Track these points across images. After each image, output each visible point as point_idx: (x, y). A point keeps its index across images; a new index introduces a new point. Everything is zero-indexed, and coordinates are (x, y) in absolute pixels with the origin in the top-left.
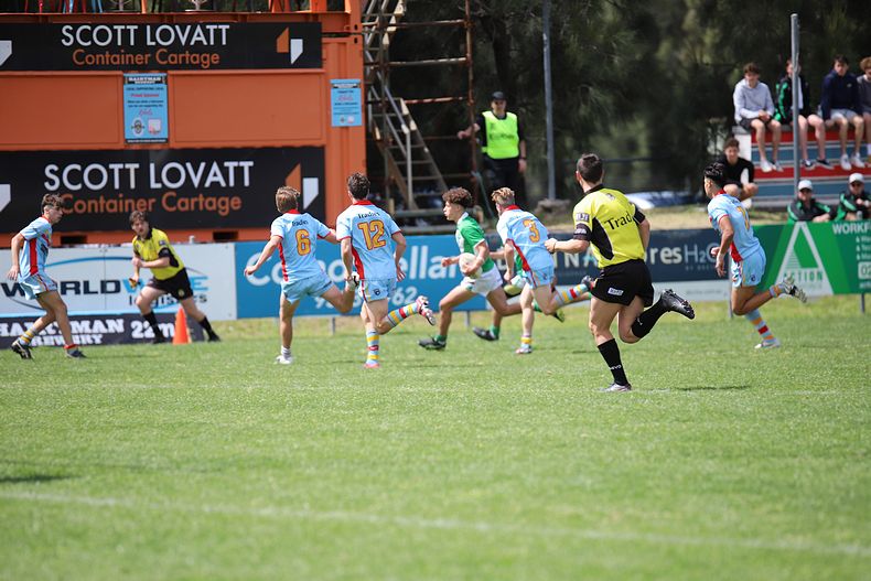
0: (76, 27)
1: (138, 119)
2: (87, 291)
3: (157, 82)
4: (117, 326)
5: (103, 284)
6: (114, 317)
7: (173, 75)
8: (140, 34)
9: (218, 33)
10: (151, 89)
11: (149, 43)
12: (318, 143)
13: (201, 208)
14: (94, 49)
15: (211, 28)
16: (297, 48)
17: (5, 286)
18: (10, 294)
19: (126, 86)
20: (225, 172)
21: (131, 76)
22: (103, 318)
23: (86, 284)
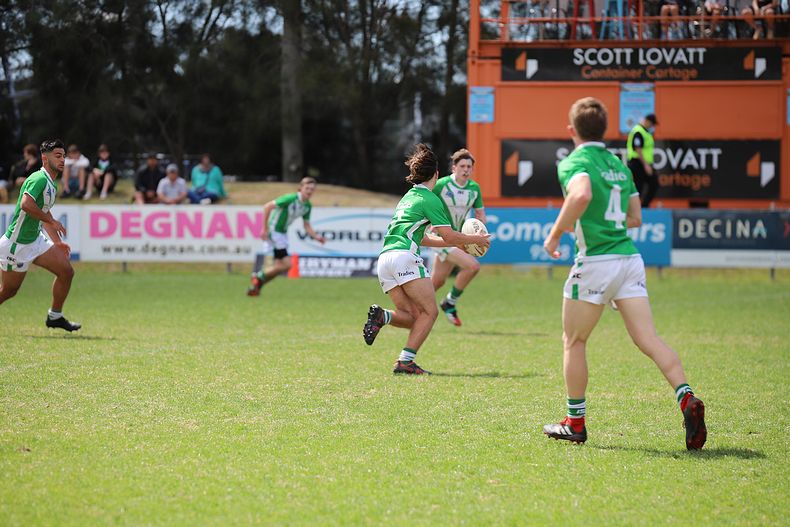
0: (585, 50)
1: (632, 117)
2: (357, 238)
3: (648, 91)
4: (364, 265)
5: (370, 235)
6: (365, 258)
7: (660, 87)
8: (635, 56)
9: (696, 55)
10: (642, 95)
11: (642, 61)
12: (775, 137)
13: (678, 182)
14: (599, 66)
15: (691, 51)
16: (761, 66)
17: (299, 233)
18: (302, 238)
19: (623, 93)
20: (698, 158)
21: (627, 86)
22: (356, 258)
23: (357, 234)
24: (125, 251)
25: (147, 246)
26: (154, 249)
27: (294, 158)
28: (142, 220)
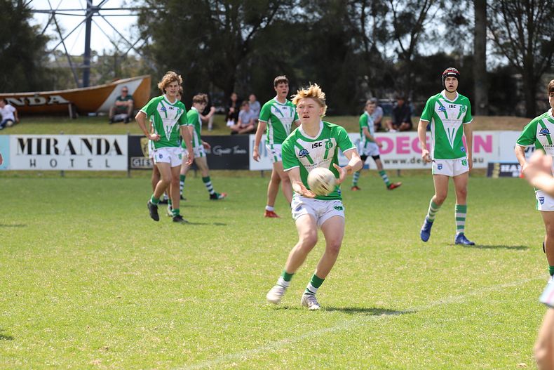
24: (399, 162)
25: (414, 159)
26: (418, 161)
27: (483, 100)
28: (410, 142)
